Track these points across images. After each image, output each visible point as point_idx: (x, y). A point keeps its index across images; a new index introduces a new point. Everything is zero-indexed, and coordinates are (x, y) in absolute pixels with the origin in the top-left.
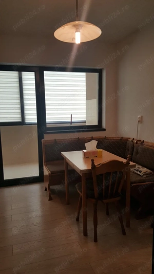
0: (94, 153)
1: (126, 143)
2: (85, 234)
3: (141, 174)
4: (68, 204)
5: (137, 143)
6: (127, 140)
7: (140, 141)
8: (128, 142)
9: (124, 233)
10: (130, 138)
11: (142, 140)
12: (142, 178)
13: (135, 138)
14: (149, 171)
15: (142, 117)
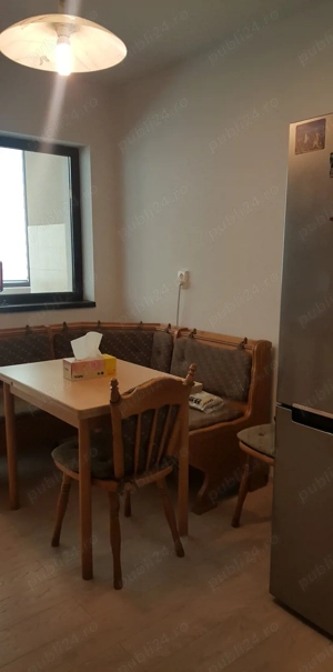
0: (96, 364)
1: (153, 335)
2: (88, 574)
3: (199, 407)
4: (16, 507)
5: (179, 335)
6: (155, 329)
7: (186, 330)
8: (155, 334)
9: (180, 553)
10: (159, 325)
11: (191, 327)
12: (205, 416)
13: (174, 324)
14: (215, 398)
15: (187, 273)
